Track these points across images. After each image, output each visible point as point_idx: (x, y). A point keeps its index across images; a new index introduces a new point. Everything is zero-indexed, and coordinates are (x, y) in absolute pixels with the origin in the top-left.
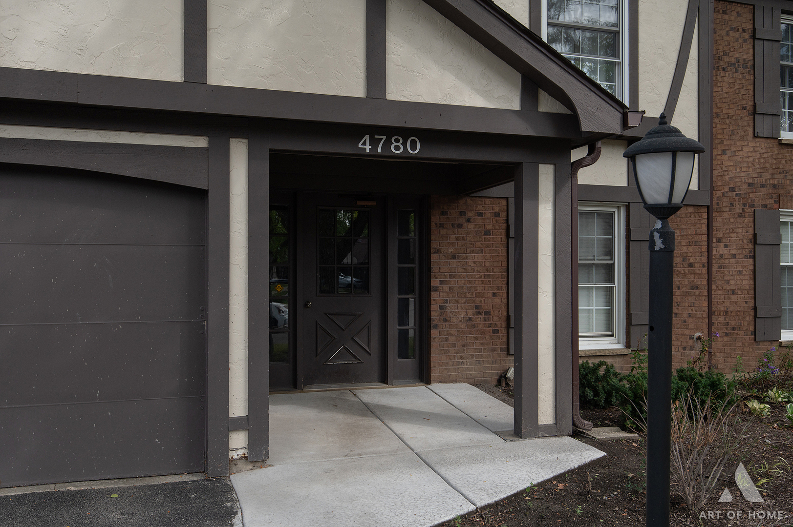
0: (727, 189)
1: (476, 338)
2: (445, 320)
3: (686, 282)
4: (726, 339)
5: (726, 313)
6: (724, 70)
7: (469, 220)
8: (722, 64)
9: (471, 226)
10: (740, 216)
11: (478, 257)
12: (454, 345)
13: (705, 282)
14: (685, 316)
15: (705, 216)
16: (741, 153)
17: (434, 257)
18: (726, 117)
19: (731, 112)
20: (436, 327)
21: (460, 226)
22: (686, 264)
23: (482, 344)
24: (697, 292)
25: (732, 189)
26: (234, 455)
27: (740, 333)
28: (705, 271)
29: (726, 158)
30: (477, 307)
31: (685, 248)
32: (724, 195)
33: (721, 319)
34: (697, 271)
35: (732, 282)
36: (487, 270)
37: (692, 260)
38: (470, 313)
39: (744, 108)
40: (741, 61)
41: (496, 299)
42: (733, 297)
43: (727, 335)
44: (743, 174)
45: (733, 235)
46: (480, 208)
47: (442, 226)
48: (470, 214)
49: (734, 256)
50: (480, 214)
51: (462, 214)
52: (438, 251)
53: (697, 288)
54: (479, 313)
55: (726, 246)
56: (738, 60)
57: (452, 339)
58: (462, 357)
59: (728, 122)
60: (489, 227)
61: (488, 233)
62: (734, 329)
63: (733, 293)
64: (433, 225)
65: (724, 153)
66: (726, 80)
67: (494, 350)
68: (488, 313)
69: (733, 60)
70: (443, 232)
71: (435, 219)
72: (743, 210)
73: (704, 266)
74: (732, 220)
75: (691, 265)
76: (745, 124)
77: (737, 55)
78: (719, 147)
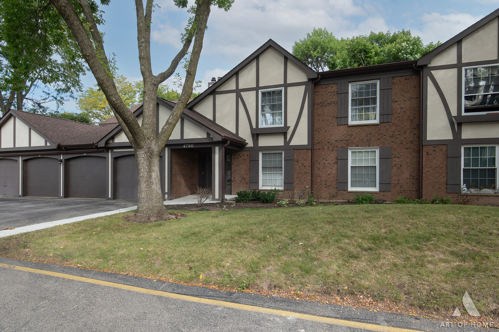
0: (326, 143)
1: (242, 185)
2: (235, 180)
3: (303, 171)
4: (326, 189)
5: (326, 181)
6: (325, 106)
7: (240, 157)
8: (325, 104)
9: (241, 158)
10: (332, 151)
11: (242, 166)
12: (237, 186)
13: (310, 171)
14: (303, 181)
15: (310, 152)
16: (332, 131)
17: (232, 166)
18: (326, 120)
19: (328, 118)
20: (233, 182)
21: (238, 158)
22: (303, 166)
23: (244, 186)
24: (307, 174)
25: (329, 143)
26: (166, 198)
27: (331, 187)
28: (310, 168)
29: (326, 133)
30: (242, 177)
31: (303, 162)
32: (325, 145)
33: (324, 183)
34: (307, 168)
35: (328, 171)
36: (245, 169)
37: (305, 165)
38: (241, 179)
39: (334, 117)
40: (333, 102)
41: (247, 176)
42: (329, 176)
43: (326, 188)
44: (333, 138)
45: (328, 157)
46: (243, 154)
47: (234, 158)
48: (241, 155)
49: (329, 163)
50: (243, 155)
51: (239, 155)
52: (233, 164)
53: (307, 173)
54: (243, 179)
55: (326, 160)
56: (331, 102)
57: (236, 185)
58: (239, 189)
59: (327, 122)
60: (245, 158)
61: (245, 160)
62: (329, 186)
63: (329, 175)
64: (232, 158)
65: (325, 132)
66: (326, 109)
67: (246, 188)
68: (245, 179)
69: (329, 102)
70: (234, 160)
71: (233, 157)
72: (333, 149)
73: (309, 167)
74: (329, 152)
75: (305, 166)
76: (334, 121)
77: (331, 100)
78: (323, 130)
